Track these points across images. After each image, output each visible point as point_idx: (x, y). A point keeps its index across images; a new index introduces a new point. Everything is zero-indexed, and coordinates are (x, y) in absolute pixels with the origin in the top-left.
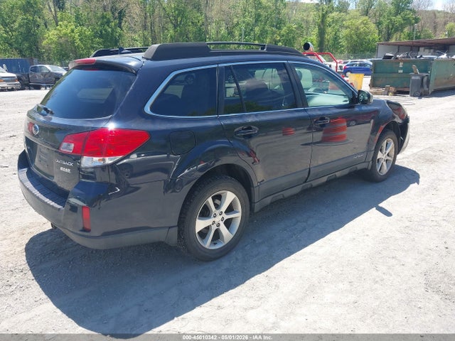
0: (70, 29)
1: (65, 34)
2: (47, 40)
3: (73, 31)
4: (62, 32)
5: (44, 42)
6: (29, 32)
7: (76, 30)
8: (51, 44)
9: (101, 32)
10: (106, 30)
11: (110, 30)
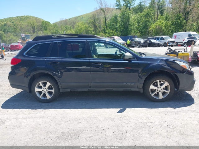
0: (161, 22)
1: (159, 25)
2: (151, 28)
3: (162, 23)
4: (158, 24)
5: (150, 29)
6: (146, 25)
7: (164, 23)
8: (153, 29)
9: (175, 23)
10: (178, 22)
11: (180, 21)
